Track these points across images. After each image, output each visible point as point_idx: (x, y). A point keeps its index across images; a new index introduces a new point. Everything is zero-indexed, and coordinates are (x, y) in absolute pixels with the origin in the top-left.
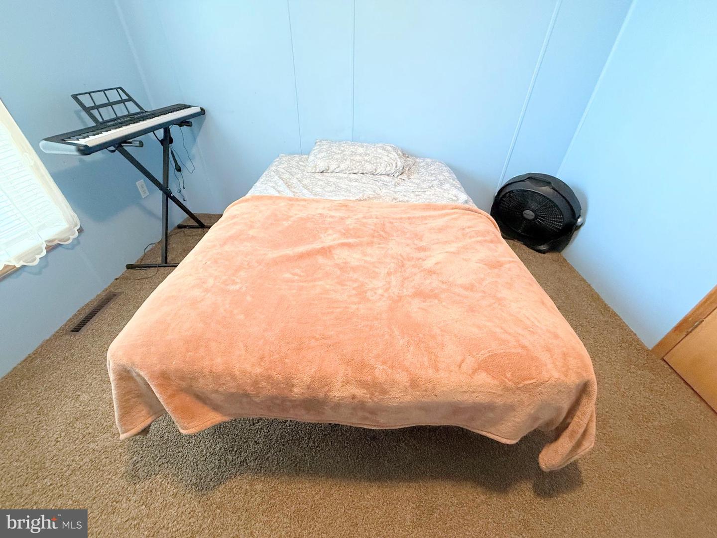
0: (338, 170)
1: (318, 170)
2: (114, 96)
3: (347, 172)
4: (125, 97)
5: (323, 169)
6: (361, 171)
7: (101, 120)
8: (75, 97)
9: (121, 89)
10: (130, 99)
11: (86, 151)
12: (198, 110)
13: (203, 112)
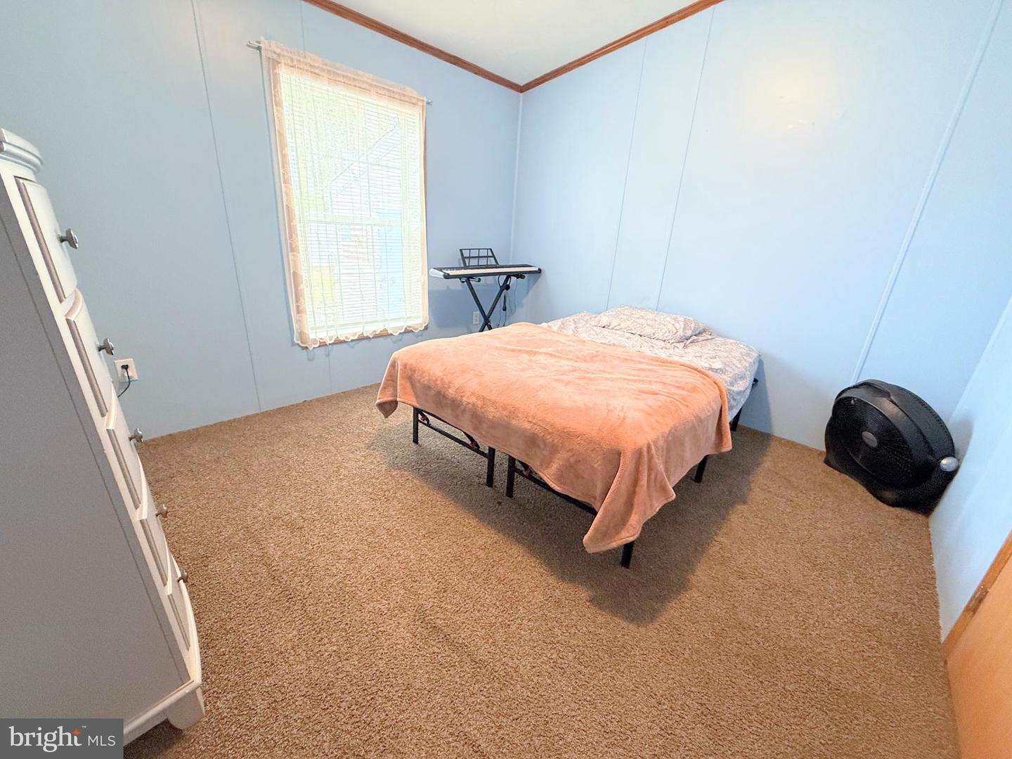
0: (617, 328)
1: (600, 325)
2: (483, 253)
3: (625, 330)
4: (490, 254)
5: (604, 324)
6: (639, 333)
7: (467, 265)
8: (461, 250)
9: (491, 249)
10: (493, 256)
11: (447, 277)
12: (537, 269)
13: (540, 271)
